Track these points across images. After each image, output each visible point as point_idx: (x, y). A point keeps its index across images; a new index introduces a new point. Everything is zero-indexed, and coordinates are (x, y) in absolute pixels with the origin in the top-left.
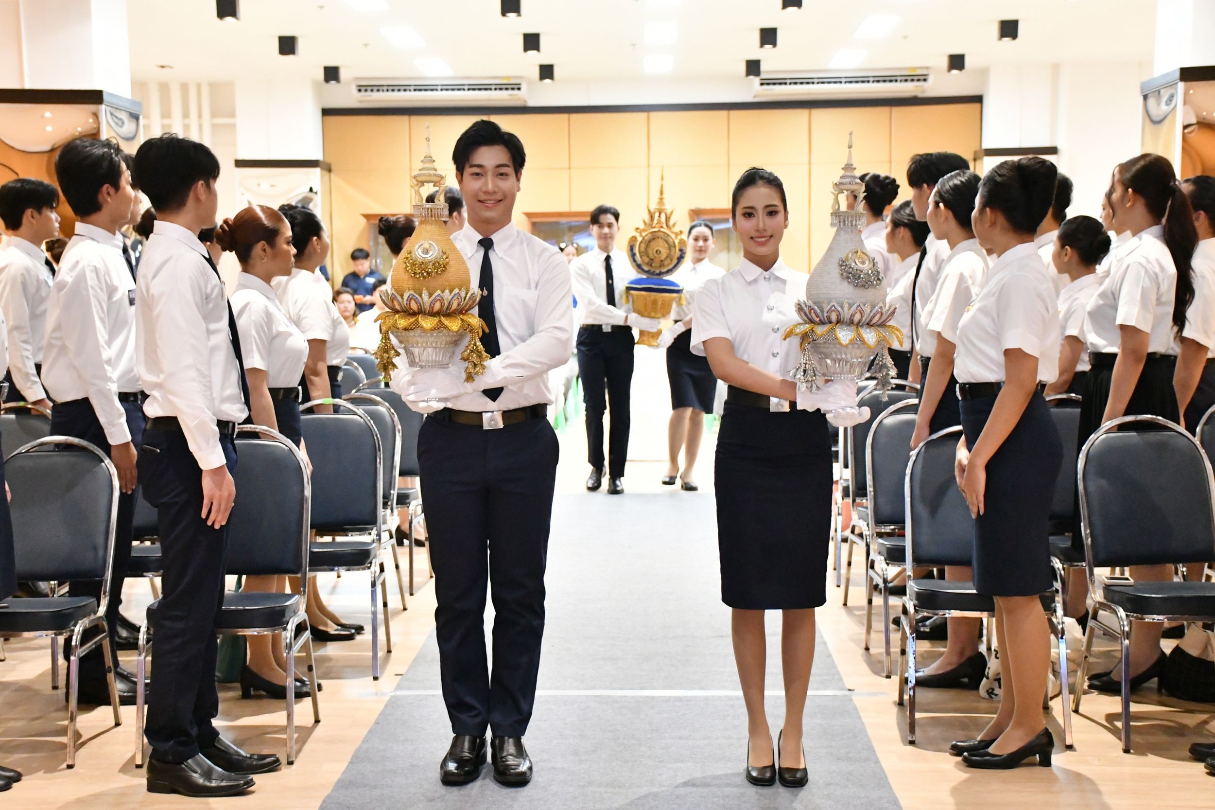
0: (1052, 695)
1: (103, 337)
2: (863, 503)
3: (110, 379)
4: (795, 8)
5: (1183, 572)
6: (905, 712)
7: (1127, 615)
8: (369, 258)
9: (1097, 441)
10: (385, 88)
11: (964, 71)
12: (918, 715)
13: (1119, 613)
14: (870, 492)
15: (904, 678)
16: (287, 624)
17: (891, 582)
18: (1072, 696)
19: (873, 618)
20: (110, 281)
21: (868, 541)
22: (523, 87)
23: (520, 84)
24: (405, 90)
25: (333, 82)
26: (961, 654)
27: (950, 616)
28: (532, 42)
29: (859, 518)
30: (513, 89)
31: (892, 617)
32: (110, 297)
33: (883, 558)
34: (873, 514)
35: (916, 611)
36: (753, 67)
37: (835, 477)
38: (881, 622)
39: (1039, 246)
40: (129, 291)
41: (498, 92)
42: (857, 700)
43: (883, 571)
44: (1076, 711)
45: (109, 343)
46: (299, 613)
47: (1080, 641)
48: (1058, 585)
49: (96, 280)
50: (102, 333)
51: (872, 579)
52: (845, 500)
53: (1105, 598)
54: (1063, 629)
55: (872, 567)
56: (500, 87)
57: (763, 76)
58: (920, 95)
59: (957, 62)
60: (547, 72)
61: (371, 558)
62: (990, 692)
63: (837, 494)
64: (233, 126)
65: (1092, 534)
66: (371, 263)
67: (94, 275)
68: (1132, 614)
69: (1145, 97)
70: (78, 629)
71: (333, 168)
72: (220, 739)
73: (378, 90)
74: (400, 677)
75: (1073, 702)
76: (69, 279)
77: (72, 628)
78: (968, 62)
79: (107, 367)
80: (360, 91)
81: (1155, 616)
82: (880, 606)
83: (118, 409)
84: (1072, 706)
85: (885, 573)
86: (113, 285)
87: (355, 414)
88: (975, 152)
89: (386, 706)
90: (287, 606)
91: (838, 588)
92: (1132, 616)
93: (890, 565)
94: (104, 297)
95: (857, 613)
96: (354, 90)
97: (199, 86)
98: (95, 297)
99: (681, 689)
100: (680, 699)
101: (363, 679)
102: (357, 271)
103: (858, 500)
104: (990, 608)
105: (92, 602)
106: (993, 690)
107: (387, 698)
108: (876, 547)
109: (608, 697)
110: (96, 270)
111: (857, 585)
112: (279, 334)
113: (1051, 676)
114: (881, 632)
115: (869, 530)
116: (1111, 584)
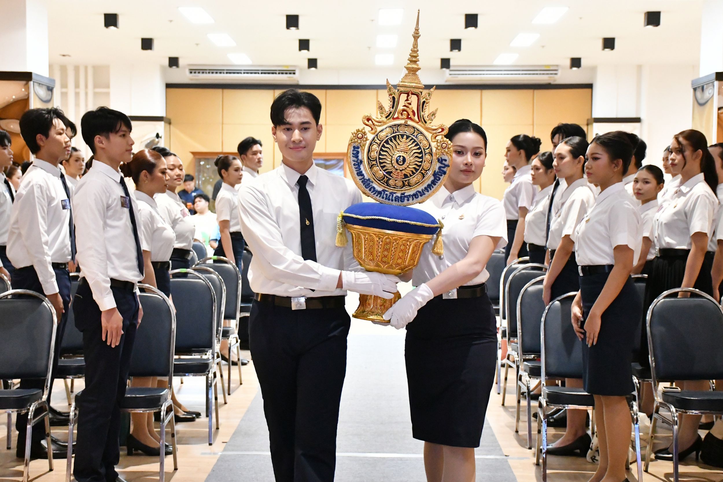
0: (632, 461)
1: (44, 228)
2: (514, 341)
3: (47, 254)
4: (473, 28)
5: (713, 387)
6: (541, 469)
7: (676, 411)
8: (194, 181)
9: (659, 303)
10: (208, 71)
11: (580, 68)
12: (548, 471)
13: (671, 409)
14: (519, 333)
15: (539, 449)
16: (161, 406)
17: (532, 391)
18: (643, 463)
19: (521, 413)
20: (50, 194)
21: (518, 364)
22: (297, 72)
23: (295, 70)
24: (220, 73)
25: (174, 67)
26: (575, 434)
27: (568, 408)
28: (304, 45)
29: (512, 350)
30: (290, 73)
31: (532, 413)
32: (49, 203)
33: (527, 374)
34: (521, 347)
35: (547, 405)
36: (445, 63)
37: (498, 325)
38: (526, 415)
39: (626, 183)
40: (62, 201)
41: (281, 75)
42: (511, 462)
43: (527, 381)
44: (646, 471)
45: (48, 232)
46: (168, 400)
47: (649, 427)
48: (635, 393)
49: (40, 192)
50: (43, 226)
51: (520, 387)
52: (503, 339)
53: (663, 400)
54: (637, 418)
55: (520, 380)
56: (282, 72)
57: (451, 68)
58: (552, 82)
59: (576, 63)
60: (312, 63)
61: (209, 368)
62: (593, 459)
63: (499, 336)
64: (108, 94)
65: (656, 361)
66: (195, 183)
67: (39, 190)
68: (679, 410)
69: (695, 89)
70: (32, 408)
71: (172, 121)
72: (119, 478)
73: (203, 73)
74: (225, 444)
75: (644, 466)
76: (24, 192)
77: (29, 407)
78: (583, 62)
79: (44, 246)
80: (191, 73)
81: (694, 411)
82: (524, 406)
83: (51, 273)
84: (643, 468)
85: (528, 383)
86: (52, 197)
87: (200, 279)
88: (588, 120)
89: (218, 460)
90: (161, 395)
91: (499, 395)
92: (680, 411)
93: (531, 378)
94: (45, 203)
95: (511, 410)
96: (187, 72)
97: (86, 68)
98: (39, 203)
99: (401, 453)
100: (401, 459)
101: (203, 444)
102: (186, 189)
103: (512, 339)
104: (592, 404)
105: (39, 392)
106: (595, 457)
107: (218, 456)
108: (523, 367)
109: (356, 457)
110: (41, 187)
111: (510, 393)
112: (158, 229)
113: (631, 449)
114: (526, 422)
115: (518, 357)
116: (667, 391)
